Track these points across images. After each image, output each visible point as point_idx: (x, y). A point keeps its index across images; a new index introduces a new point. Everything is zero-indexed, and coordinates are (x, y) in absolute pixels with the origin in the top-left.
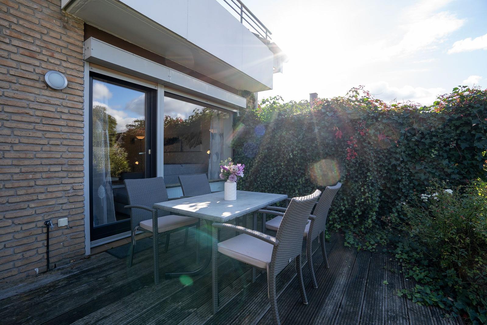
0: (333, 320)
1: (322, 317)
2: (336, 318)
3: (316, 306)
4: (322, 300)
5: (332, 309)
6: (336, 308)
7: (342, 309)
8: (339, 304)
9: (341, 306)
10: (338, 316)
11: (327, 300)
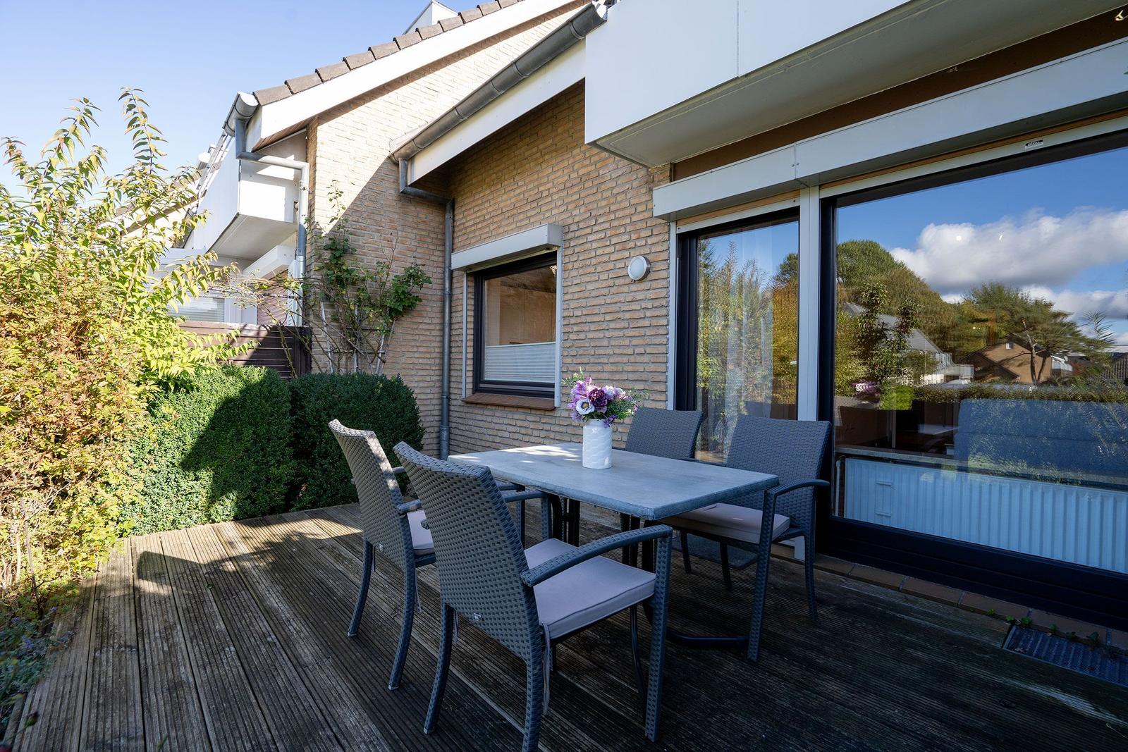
0: (322, 707)
1: (343, 695)
2: (322, 714)
3: (376, 702)
4: (382, 719)
5: (345, 720)
6: (340, 730)
7: (328, 737)
8: (343, 741)
9: (335, 741)
10: (321, 718)
11: (373, 727)
